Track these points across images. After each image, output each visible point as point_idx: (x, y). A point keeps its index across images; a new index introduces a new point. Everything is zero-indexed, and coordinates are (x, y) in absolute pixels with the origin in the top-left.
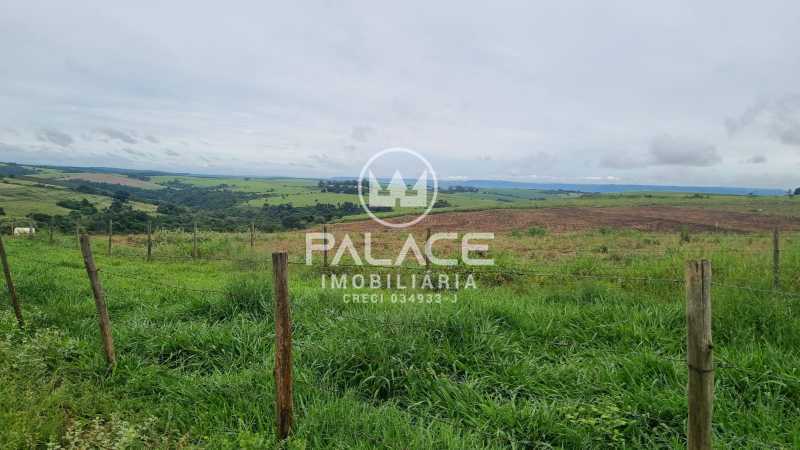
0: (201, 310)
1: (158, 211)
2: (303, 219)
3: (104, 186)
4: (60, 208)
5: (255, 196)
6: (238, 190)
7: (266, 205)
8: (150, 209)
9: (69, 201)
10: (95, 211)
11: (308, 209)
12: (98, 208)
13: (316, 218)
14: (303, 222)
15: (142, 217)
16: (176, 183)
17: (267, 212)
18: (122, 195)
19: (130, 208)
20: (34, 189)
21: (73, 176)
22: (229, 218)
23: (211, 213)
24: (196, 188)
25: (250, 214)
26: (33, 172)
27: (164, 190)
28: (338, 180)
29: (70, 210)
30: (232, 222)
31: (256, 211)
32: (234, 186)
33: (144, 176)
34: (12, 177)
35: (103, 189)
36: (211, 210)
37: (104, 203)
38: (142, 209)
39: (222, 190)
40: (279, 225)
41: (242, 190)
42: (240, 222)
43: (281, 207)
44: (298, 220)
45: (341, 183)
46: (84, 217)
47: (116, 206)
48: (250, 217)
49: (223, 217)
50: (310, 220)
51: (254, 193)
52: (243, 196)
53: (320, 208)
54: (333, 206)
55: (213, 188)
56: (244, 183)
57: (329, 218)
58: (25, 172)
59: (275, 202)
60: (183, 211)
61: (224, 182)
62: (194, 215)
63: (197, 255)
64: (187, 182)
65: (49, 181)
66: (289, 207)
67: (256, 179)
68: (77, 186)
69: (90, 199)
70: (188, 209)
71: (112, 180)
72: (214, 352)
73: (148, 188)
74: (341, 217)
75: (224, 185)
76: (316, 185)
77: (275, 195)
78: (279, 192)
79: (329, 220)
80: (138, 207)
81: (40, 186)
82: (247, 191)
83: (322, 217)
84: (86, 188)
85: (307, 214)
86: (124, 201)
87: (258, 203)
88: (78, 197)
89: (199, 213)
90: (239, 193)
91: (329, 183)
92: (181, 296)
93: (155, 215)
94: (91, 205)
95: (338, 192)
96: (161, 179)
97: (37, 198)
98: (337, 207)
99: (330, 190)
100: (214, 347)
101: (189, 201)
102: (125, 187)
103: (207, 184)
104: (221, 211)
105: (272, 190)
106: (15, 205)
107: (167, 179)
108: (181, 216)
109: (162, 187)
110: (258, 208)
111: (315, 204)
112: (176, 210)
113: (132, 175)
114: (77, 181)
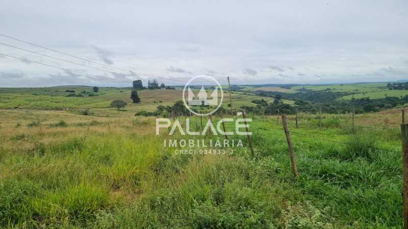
0: (333, 154)
1: (295, 104)
2: (377, 106)
3: (270, 93)
4: (253, 103)
5: (346, 94)
6: (336, 91)
7: (353, 99)
8: (291, 103)
9: (256, 100)
10: (267, 104)
11: (380, 100)
12: (268, 103)
13: (386, 105)
14: (377, 108)
15: (287, 107)
16: (304, 89)
17: (353, 103)
18: (278, 97)
19: (282, 103)
20: (243, 96)
21: (258, 89)
22: (331, 106)
23: (322, 104)
24: (314, 91)
25: (344, 104)
26: (242, 88)
27: (298, 93)
28: (402, 82)
29: (256, 104)
30: (334, 109)
31: (347, 102)
32: (334, 89)
33: (288, 87)
34: (234, 91)
35: (269, 94)
36: (322, 102)
37: (270, 101)
38: (288, 103)
39: (327, 91)
40: (361, 110)
41: (339, 91)
42: (337, 108)
43: (363, 100)
44: (374, 107)
45: (403, 84)
46: (262, 107)
47: (276, 102)
48: (344, 106)
49: (328, 106)
50: (382, 106)
51: (345, 92)
52: (339, 94)
53: (389, 99)
54: (398, 98)
55: (322, 91)
56: (341, 87)
57: (394, 105)
58: (240, 88)
59: (358, 97)
60: (306, 103)
61: (329, 87)
62: (313, 105)
63: (320, 125)
64: (309, 89)
65: (249, 91)
66: (368, 100)
67: (347, 84)
68: (260, 93)
69: (265, 99)
70: (309, 102)
71: (273, 90)
72: (347, 177)
73: (290, 93)
74: (403, 104)
75: (328, 89)
76: (386, 86)
77: (359, 93)
78: (361, 91)
79: (395, 106)
80: (286, 102)
81: (244, 94)
82: (342, 91)
83: (390, 105)
84: (262, 94)
85: (379, 103)
86: (279, 99)
87: (349, 98)
88: (260, 98)
89: (315, 104)
90: (337, 92)
91: (395, 84)
92: (320, 146)
93: (293, 106)
94: (265, 102)
95: (400, 89)
96: (296, 88)
97: (244, 100)
98: (400, 98)
99: (395, 88)
100: (347, 174)
101: (311, 98)
102: (280, 93)
103: (319, 89)
104: (327, 103)
105: (357, 90)
106: (236, 102)
107: (299, 88)
108: (306, 106)
109: (296, 92)
110: (348, 100)
111: (385, 97)
112: (304, 103)
113: (283, 87)
114: (259, 91)
